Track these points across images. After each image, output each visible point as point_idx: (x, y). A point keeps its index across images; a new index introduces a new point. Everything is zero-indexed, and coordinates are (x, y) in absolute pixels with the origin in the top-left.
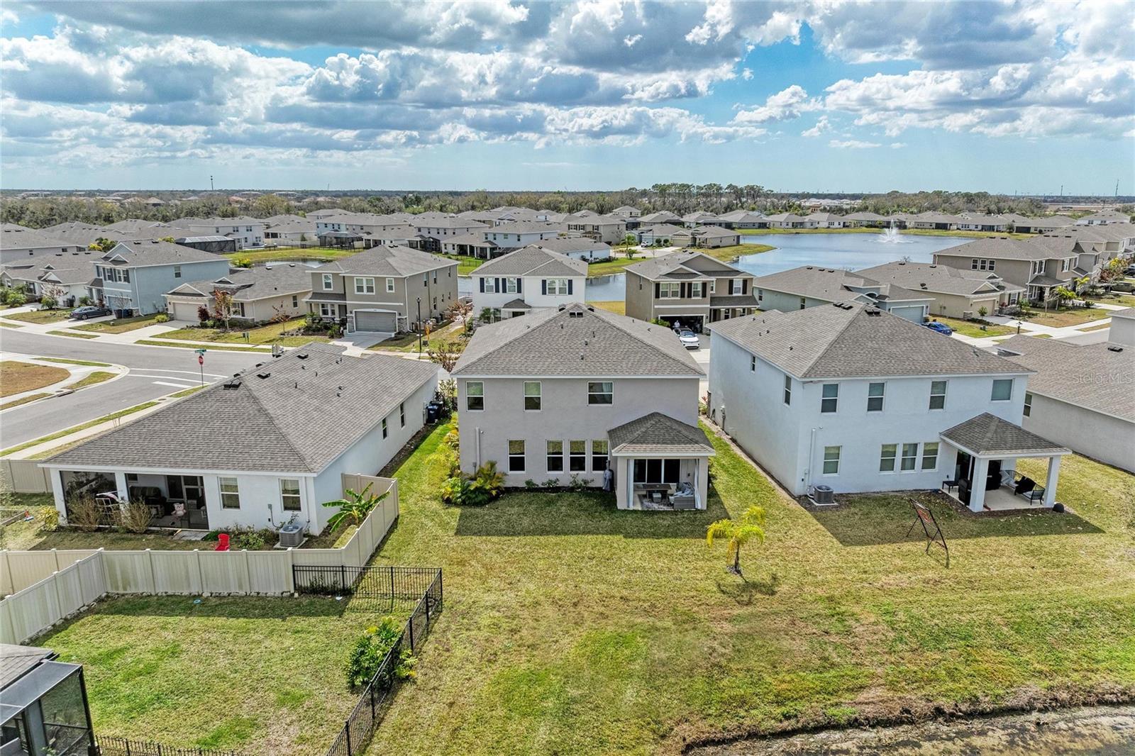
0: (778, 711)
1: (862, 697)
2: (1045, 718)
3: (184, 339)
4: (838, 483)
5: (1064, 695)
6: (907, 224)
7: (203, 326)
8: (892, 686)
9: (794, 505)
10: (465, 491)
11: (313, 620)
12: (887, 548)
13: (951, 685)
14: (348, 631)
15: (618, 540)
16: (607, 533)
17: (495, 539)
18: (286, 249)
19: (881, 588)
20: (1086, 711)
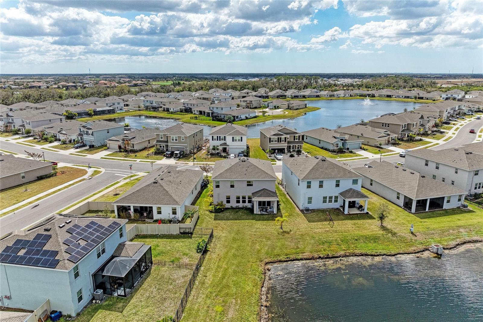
0: (286, 257)
1: (304, 254)
2: (342, 258)
3: (116, 157)
4: (311, 207)
5: (348, 254)
6: (375, 95)
7: (121, 152)
8: (311, 252)
9: (300, 212)
10: (215, 209)
11: (185, 239)
12: (319, 223)
13: (324, 252)
14: (194, 242)
15: (254, 221)
16: (251, 220)
17: (224, 221)
18: (133, 111)
19: (314, 233)
20: (352, 257)
